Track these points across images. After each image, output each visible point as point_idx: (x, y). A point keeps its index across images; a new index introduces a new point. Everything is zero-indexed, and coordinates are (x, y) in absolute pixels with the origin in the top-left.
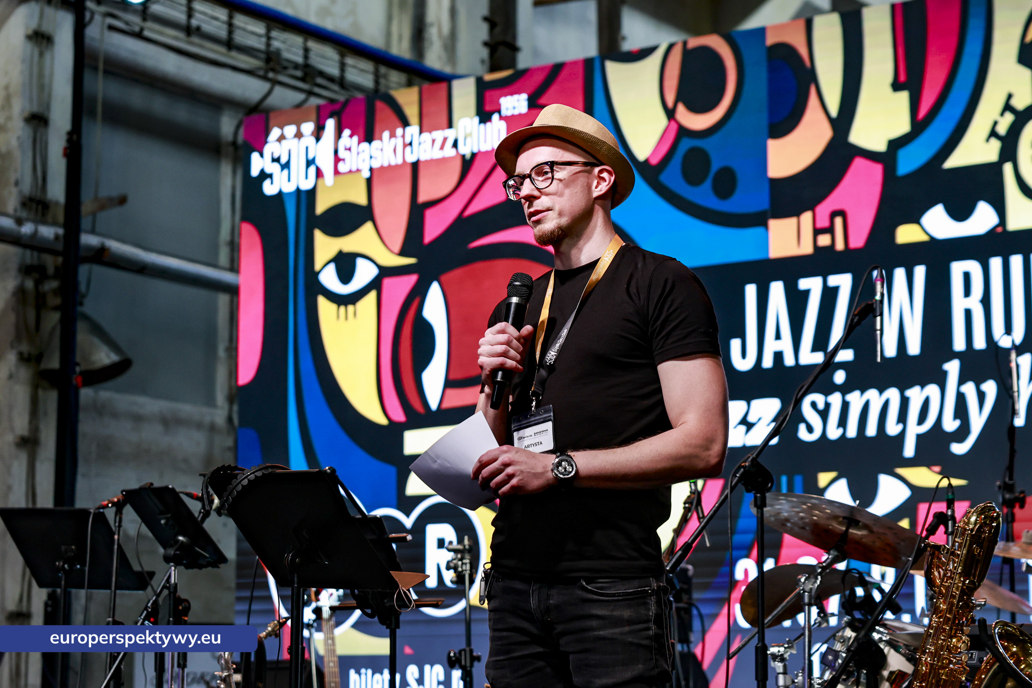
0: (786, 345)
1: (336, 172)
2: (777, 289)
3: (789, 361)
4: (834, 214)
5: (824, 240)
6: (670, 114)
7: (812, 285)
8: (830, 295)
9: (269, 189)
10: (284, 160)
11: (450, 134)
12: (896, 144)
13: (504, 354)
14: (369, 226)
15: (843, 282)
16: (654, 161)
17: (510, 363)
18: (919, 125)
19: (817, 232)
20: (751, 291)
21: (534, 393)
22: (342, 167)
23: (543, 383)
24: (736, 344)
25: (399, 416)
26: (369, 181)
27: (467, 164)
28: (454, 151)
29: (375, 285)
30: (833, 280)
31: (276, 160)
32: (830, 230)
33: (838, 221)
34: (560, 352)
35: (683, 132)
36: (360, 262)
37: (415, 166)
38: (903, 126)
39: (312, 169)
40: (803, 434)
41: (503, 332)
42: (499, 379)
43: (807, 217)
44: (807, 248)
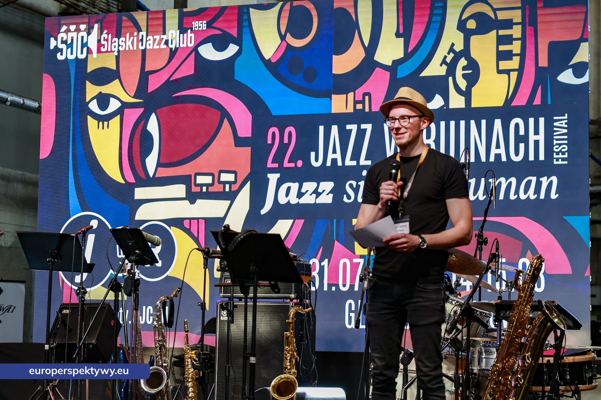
0: (338, 156)
1: (99, 51)
2: (335, 129)
3: (340, 163)
4: (365, 94)
5: (359, 106)
6: (283, 38)
7: (353, 128)
8: (361, 133)
9: (60, 57)
10: (69, 42)
12: (396, 63)
13: (393, 194)
14: (117, 81)
15: (368, 127)
16: (274, 61)
17: (395, 198)
18: (408, 56)
19: (356, 102)
20: (321, 128)
21: (401, 210)
22: (102, 49)
23: (403, 206)
24: (313, 154)
25: (131, 179)
26: (118, 58)
27: (173, 53)
28: (165, 47)
29: (120, 112)
30: (363, 126)
32: (363, 102)
33: (367, 98)
34: (409, 193)
35: (289, 46)
36: (112, 99)
37: (144, 52)
38: (400, 54)
40: (345, 199)
41: (392, 185)
42: (389, 204)
43: (351, 95)
44: (350, 109)
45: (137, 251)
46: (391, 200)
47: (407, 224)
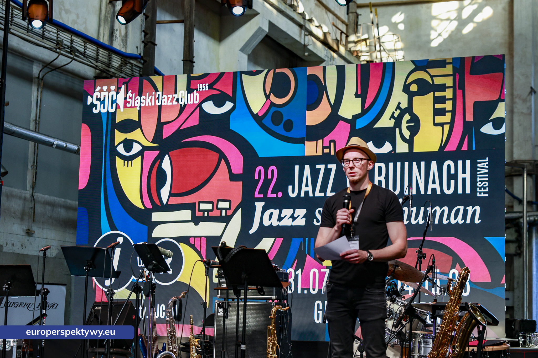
0: (310, 189)
1: (125, 107)
2: (307, 168)
3: (311, 195)
4: (331, 141)
5: (326, 151)
6: (267, 97)
7: (321, 167)
8: (328, 172)
9: (95, 111)
10: (102, 99)
11: (176, 96)
12: (356, 117)
13: (347, 219)
14: (139, 130)
15: (333, 167)
16: (260, 115)
17: (348, 222)
18: (364, 111)
19: (324, 147)
20: (297, 167)
21: (352, 231)
22: (128, 105)
23: (354, 228)
24: (290, 187)
25: (149, 206)
26: (139, 112)
27: (182, 108)
28: (176, 103)
29: (141, 153)
30: (329, 166)
31: (98, 99)
32: (329, 147)
33: (332, 144)
35: (272, 104)
36: (135, 144)
37: (160, 107)
38: (358, 110)
39: (114, 105)
40: (315, 223)
41: (345, 212)
42: (344, 227)
43: (320, 142)
44: (320, 153)
45: (154, 262)
46: (345, 224)
47: (358, 242)
